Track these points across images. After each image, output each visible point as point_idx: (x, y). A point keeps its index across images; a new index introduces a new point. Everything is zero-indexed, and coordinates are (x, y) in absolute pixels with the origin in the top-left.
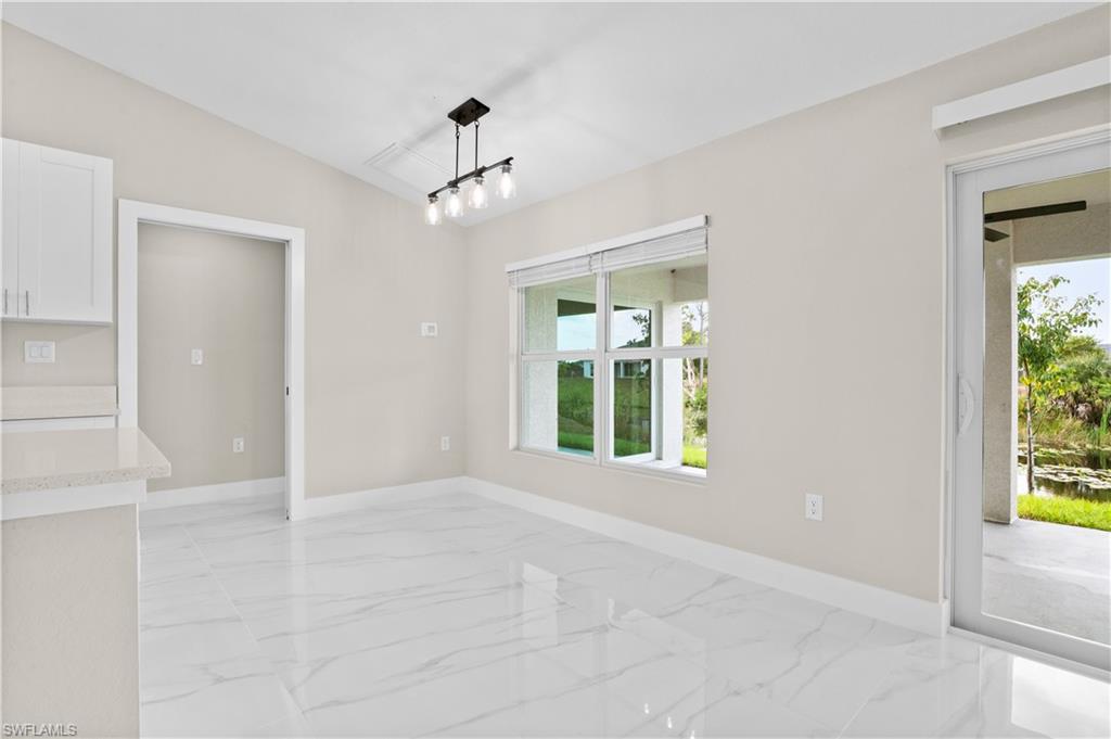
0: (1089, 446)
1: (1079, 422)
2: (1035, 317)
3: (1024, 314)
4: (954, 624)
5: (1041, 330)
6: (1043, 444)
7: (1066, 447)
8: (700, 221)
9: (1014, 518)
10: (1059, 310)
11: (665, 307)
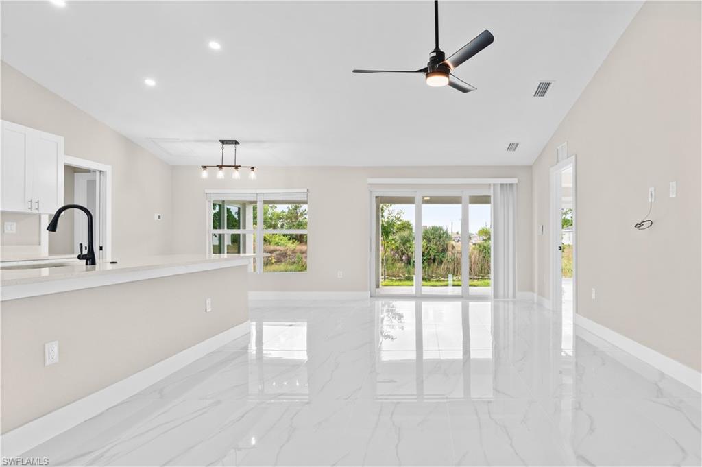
0: (406, 275)
1: (403, 264)
2: (386, 218)
3: (382, 216)
4: (371, 297)
5: (387, 222)
6: (390, 276)
7: (398, 277)
8: (306, 191)
9: (380, 286)
10: (393, 215)
11: (247, 206)
